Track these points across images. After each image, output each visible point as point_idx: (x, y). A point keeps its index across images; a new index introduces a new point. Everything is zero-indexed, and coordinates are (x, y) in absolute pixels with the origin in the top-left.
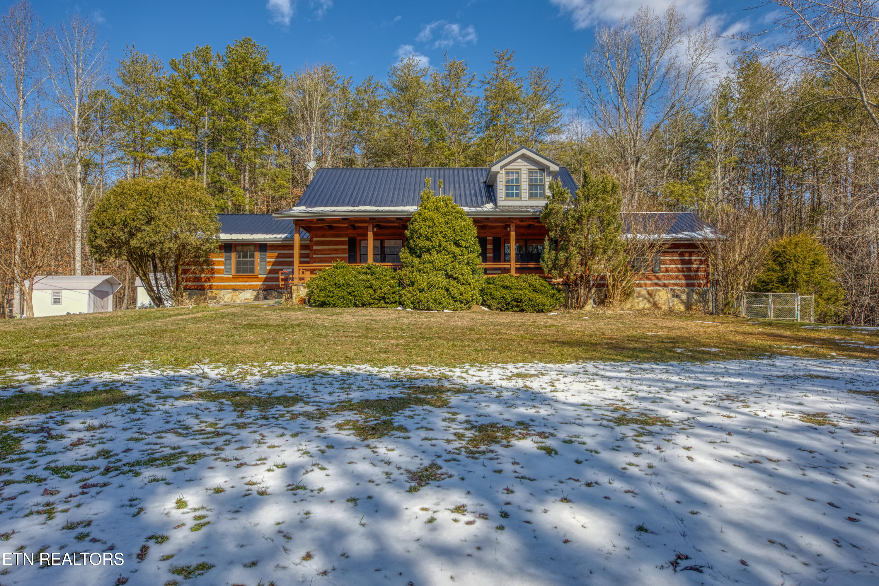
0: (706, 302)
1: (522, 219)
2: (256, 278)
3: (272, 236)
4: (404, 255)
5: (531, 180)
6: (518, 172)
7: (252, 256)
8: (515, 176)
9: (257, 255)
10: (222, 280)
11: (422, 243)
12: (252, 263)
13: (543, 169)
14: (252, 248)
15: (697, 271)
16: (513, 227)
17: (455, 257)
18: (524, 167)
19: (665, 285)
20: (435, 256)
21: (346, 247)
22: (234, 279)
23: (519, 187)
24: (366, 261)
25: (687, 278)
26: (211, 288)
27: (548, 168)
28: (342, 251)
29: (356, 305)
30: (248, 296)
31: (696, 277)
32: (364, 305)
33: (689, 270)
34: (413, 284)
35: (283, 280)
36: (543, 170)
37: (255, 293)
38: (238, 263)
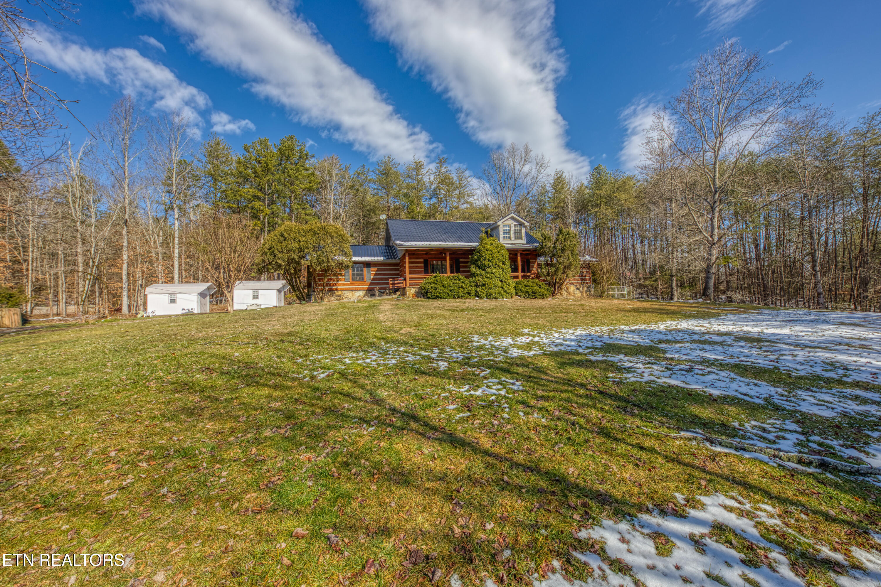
0: (590, 291)
1: (523, 251)
2: (364, 283)
3: (373, 258)
4: (473, 269)
5: (515, 230)
6: (509, 226)
7: (362, 270)
8: (507, 228)
9: (365, 269)
10: (344, 285)
11: (487, 263)
12: (362, 275)
13: (521, 224)
14: (362, 265)
15: (585, 276)
16: (519, 255)
17: (503, 270)
18: (512, 223)
19: (572, 284)
20: (494, 270)
21: (423, 265)
22: (351, 284)
23: (509, 233)
24: (446, 273)
25: (582, 280)
26: (337, 289)
27: (524, 224)
28: (421, 267)
29: (454, 298)
30: (361, 293)
31: (585, 280)
32: (459, 297)
33: (582, 276)
34: (484, 285)
35: (392, 284)
36: (521, 225)
37: (364, 292)
38: (353, 275)
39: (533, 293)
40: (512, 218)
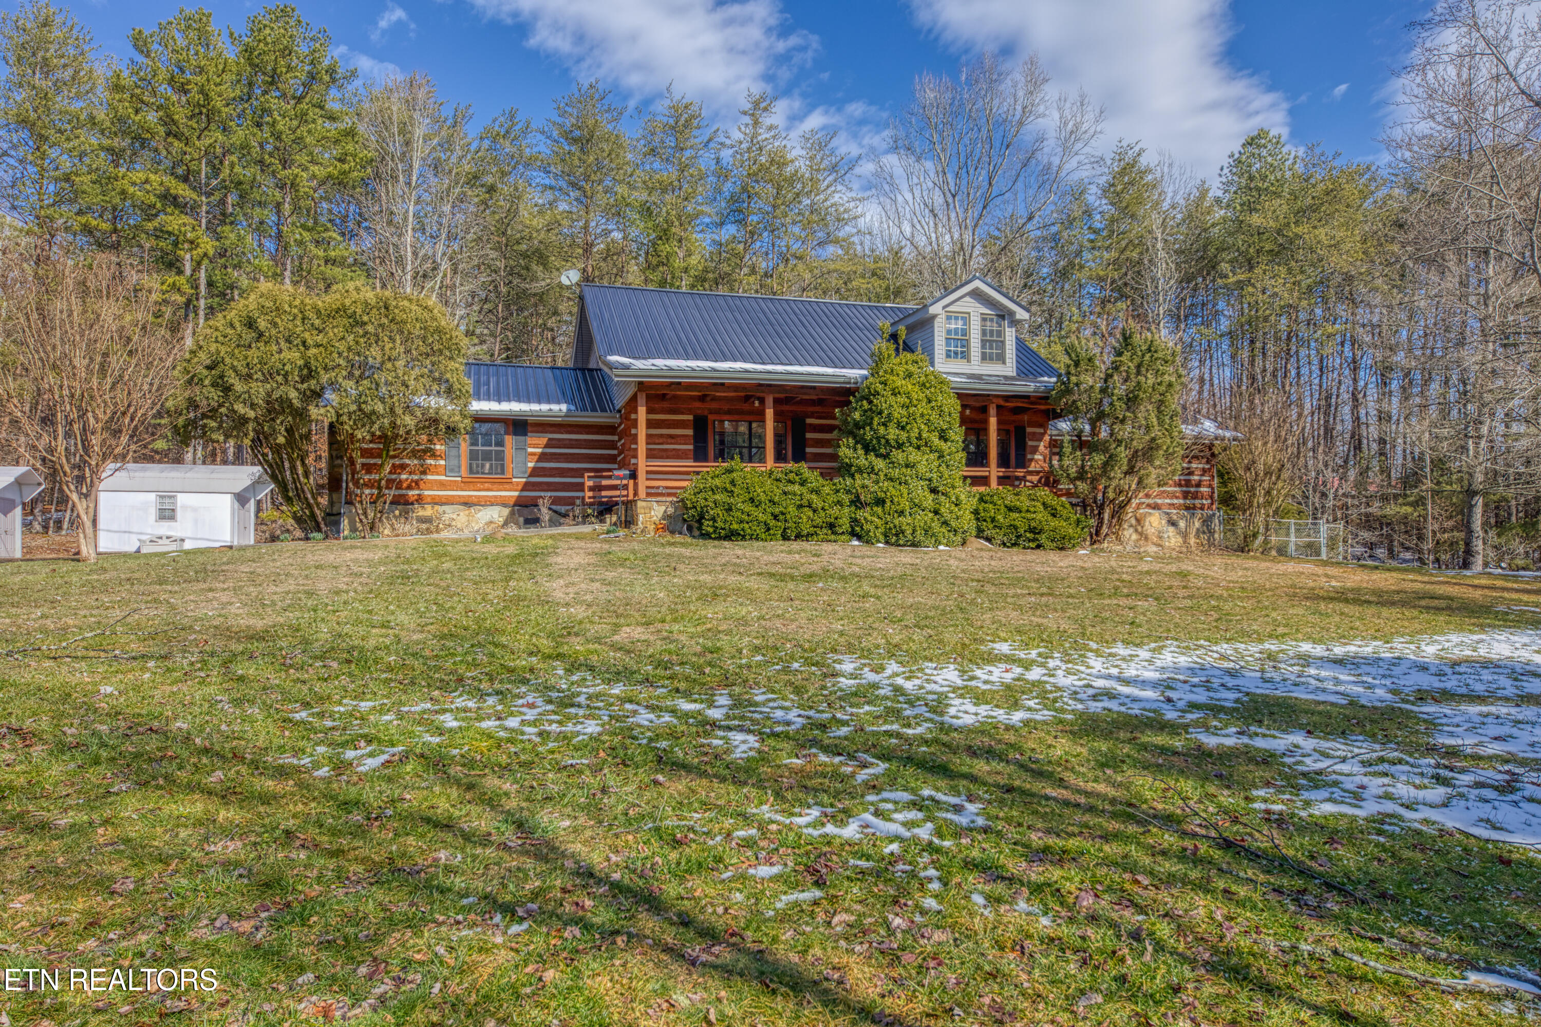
0: (1211, 532)
1: (1007, 398)
2: (505, 483)
3: (535, 407)
4: (847, 451)
5: (984, 332)
6: (966, 319)
7: (500, 443)
8: (960, 325)
9: (509, 440)
10: (442, 485)
12: (500, 456)
13: (1004, 315)
14: (500, 427)
15: (1198, 485)
16: (993, 411)
17: (941, 456)
18: (976, 310)
19: (1156, 507)
20: (914, 456)
21: (690, 432)
22: (466, 484)
23: (966, 344)
24: (762, 460)
25: (1185, 495)
26: (420, 500)
27: (1012, 314)
28: (683, 439)
29: (785, 538)
30: (497, 514)
31: (1195, 496)
32: (798, 537)
33: (1188, 483)
34: (880, 502)
35: (591, 489)
36: (1002, 317)
37: (506, 512)
38: (473, 456)
39: (1032, 530)
40: (976, 294)
